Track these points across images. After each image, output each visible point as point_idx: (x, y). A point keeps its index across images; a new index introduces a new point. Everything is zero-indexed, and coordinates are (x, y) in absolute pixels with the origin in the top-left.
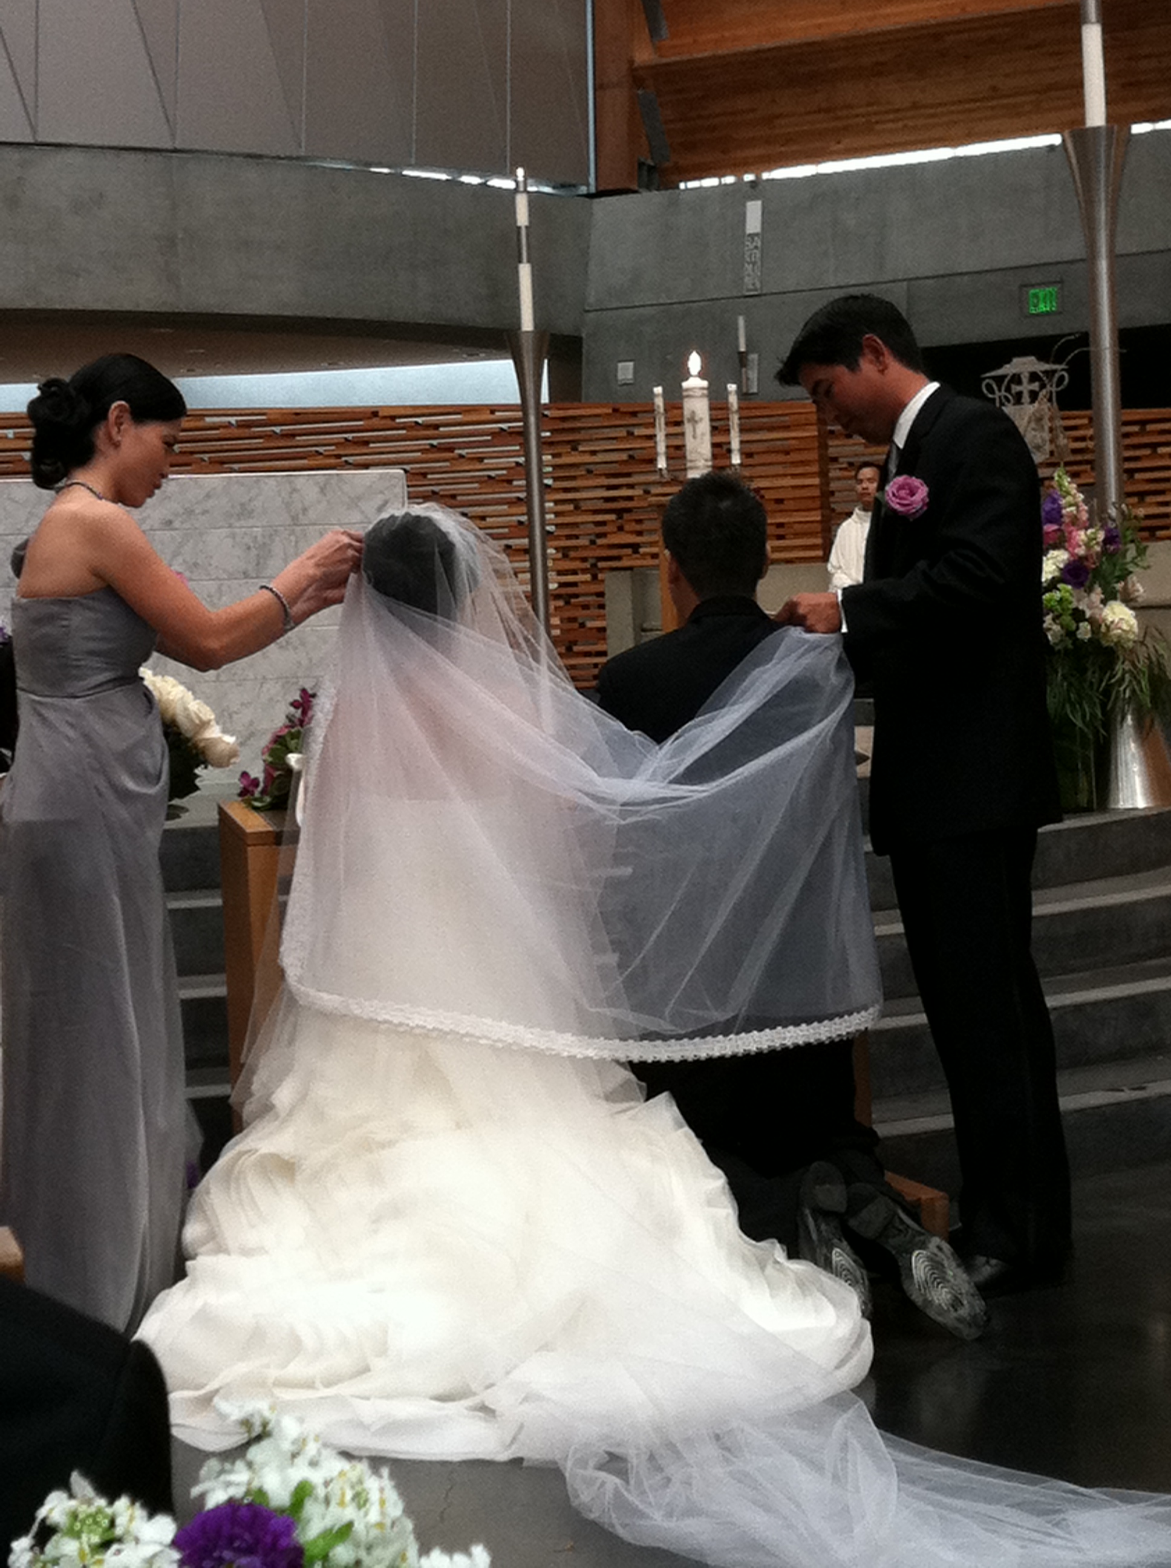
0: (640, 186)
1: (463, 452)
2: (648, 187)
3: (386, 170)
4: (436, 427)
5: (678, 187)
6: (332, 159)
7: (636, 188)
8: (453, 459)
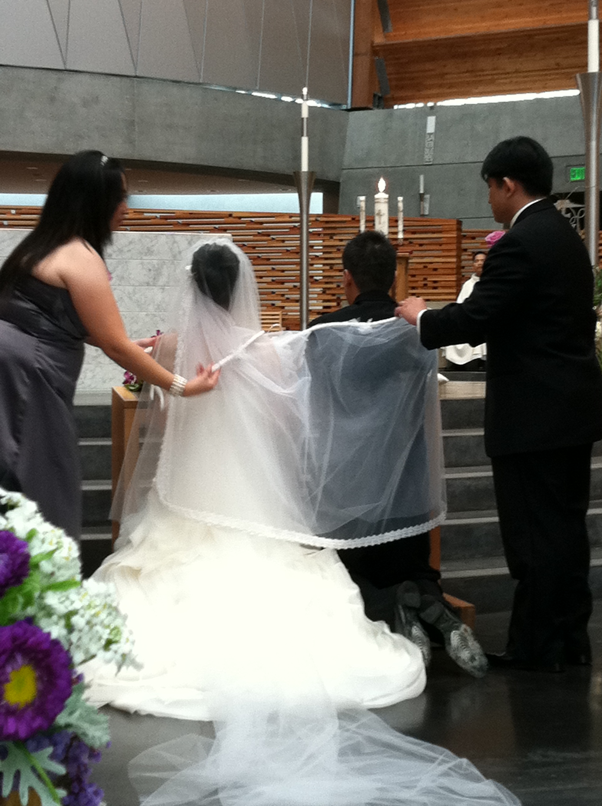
0: (374, 107)
1: (274, 237)
2: (378, 107)
3: (243, 92)
4: (262, 223)
5: (393, 108)
6: (216, 84)
7: (371, 107)
8: (270, 240)
